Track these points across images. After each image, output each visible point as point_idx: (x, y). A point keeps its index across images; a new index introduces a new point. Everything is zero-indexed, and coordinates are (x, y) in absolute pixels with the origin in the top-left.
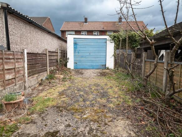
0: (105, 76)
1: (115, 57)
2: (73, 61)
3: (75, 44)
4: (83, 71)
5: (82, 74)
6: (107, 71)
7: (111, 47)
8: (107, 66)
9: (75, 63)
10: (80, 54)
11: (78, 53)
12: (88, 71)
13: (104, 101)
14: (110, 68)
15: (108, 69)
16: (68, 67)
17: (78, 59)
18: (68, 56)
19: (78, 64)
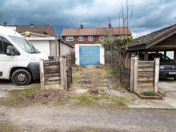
0: (99, 68)
1: (105, 57)
2: (79, 60)
3: (80, 50)
4: (86, 66)
5: (86, 67)
6: (100, 65)
7: (102, 51)
8: (100, 63)
9: (80, 61)
10: (83, 56)
11: (82, 55)
12: (89, 66)
13: (100, 76)
14: (102, 64)
15: (101, 64)
16: (76, 64)
17: (82, 59)
18: (76, 57)
19: (82, 62)
